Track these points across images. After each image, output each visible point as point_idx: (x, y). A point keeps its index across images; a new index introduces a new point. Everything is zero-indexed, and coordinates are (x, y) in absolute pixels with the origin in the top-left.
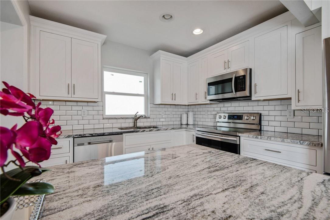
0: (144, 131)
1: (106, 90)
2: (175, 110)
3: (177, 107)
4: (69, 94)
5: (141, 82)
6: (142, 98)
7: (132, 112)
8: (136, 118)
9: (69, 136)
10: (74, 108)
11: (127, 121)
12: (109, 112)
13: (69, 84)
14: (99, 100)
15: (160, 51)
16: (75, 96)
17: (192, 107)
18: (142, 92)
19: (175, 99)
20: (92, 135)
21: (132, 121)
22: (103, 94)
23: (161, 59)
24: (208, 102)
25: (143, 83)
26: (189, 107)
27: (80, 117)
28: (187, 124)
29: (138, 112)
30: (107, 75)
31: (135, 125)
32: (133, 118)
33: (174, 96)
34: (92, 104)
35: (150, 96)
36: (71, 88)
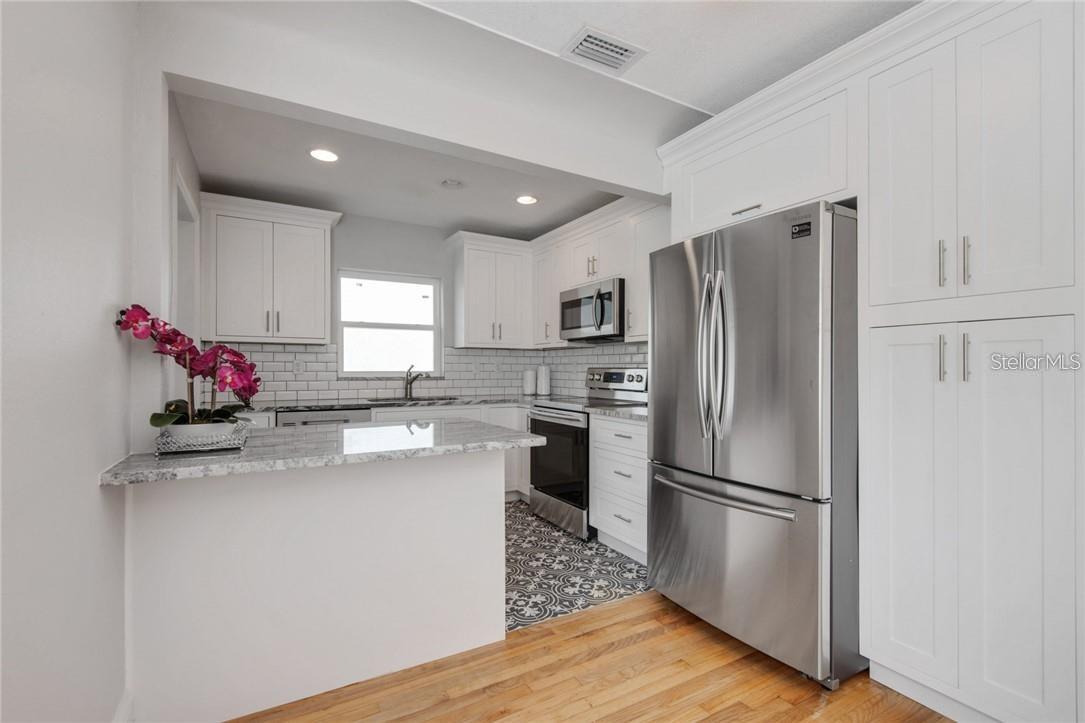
0: (415, 405)
1: (345, 317)
2: (508, 360)
3: (513, 353)
4: (268, 330)
5: (427, 297)
6: (429, 336)
7: (400, 366)
8: (411, 379)
9: (268, 409)
10: (279, 357)
11: (390, 383)
12: (351, 365)
13: (268, 313)
14: (327, 341)
15: (462, 232)
16: (280, 334)
17: (553, 353)
18: (430, 321)
19: (500, 337)
20: (310, 409)
21: (401, 384)
22: (336, 326)
23: (465, 249)
24: (565, 344)
25: (430, 301)
26: (546, 353)
27: (289, 376)
28: (535, 395)
29: (412, 366)
30: (347, 285)
31: (406, 395)
32: (403, 379)
33: (497, 330)
34: (316, 349)
35: (445, 330)
36: (273, 320)
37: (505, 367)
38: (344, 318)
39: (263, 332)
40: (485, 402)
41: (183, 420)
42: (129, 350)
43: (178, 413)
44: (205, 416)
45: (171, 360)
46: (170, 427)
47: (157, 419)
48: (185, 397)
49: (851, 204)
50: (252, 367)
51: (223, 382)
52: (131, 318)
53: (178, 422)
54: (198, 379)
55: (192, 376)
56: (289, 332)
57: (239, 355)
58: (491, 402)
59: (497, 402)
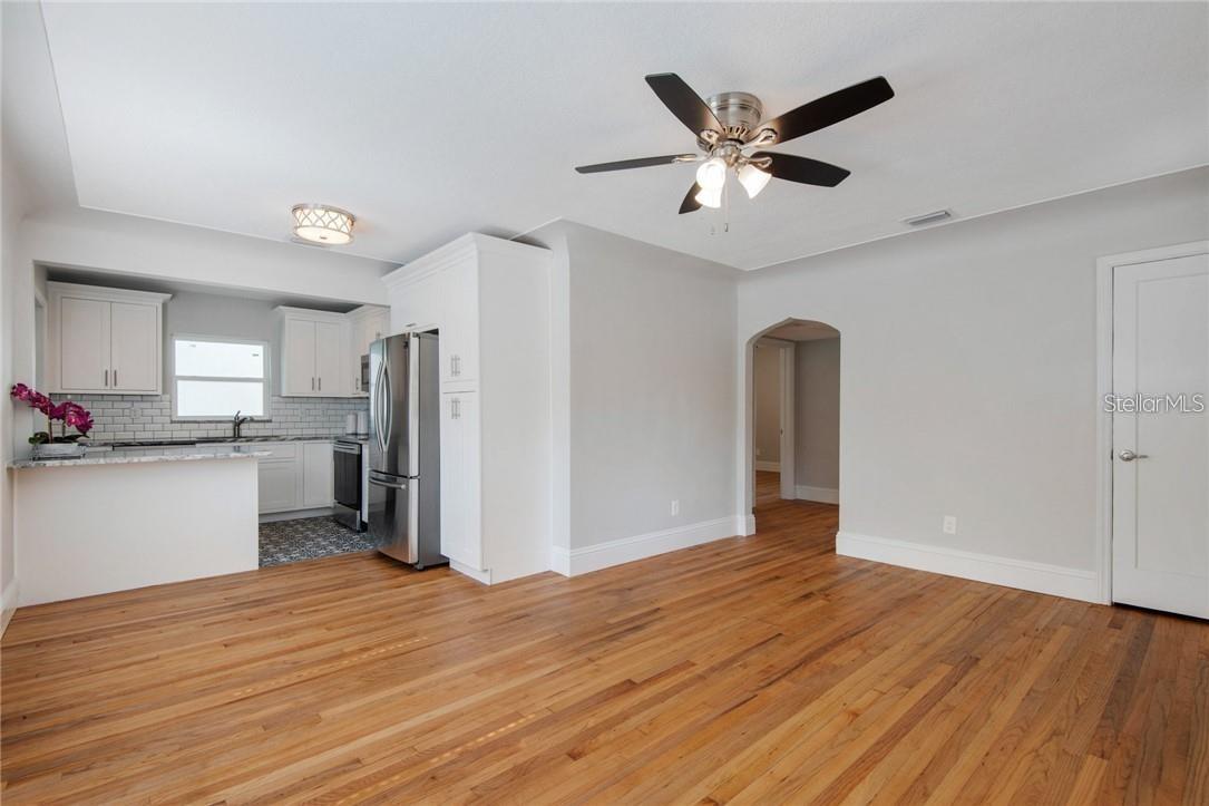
0: (243, 441)
2: (332, 406)
4: (107, 383)
5: (257, 355)
6: (260, 386)
7: (229, 411)
8: (238, 422)
9: (106, 444)
10: (117, 405)
12: (184, 410)
13: (106, 370)
14: (159, 392)
15: (281, 307)
16: (117, 388)
18: (260, 375)
19: (320, 388)
20: (142, 444)
21: (231, 425)
22: (168, 379)
23: (287, 322)
25: (261, 358)
27: (127, 420)
28: (355, 434)
29: (241, 412)
30: (182, 346)
31: (235, 434)
32: (232, 421)
33: (316, 383)
34: (149, 398)
35: (273, 381)
36: (111, 377)
37: (330, 412)
38: (178, 373)
39: (103, 387)
40: (299, 439)
41: (47, 441)
42: (15, 405)
43: (42, 439)
44: (58, 440)
45: (38, 410)
46: (38, 444)
47: (31, 440)
48: (47, 431)
49: (435, 332)
50: (88, 413)
51: (70, 421)
52: (18, 391)
53: (42, 443)
54: (54, 420)
55: (51, 419)
56: (124, 386)
57: (80, 408)
58: (305, 439)
59: (310, 439)
